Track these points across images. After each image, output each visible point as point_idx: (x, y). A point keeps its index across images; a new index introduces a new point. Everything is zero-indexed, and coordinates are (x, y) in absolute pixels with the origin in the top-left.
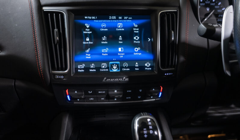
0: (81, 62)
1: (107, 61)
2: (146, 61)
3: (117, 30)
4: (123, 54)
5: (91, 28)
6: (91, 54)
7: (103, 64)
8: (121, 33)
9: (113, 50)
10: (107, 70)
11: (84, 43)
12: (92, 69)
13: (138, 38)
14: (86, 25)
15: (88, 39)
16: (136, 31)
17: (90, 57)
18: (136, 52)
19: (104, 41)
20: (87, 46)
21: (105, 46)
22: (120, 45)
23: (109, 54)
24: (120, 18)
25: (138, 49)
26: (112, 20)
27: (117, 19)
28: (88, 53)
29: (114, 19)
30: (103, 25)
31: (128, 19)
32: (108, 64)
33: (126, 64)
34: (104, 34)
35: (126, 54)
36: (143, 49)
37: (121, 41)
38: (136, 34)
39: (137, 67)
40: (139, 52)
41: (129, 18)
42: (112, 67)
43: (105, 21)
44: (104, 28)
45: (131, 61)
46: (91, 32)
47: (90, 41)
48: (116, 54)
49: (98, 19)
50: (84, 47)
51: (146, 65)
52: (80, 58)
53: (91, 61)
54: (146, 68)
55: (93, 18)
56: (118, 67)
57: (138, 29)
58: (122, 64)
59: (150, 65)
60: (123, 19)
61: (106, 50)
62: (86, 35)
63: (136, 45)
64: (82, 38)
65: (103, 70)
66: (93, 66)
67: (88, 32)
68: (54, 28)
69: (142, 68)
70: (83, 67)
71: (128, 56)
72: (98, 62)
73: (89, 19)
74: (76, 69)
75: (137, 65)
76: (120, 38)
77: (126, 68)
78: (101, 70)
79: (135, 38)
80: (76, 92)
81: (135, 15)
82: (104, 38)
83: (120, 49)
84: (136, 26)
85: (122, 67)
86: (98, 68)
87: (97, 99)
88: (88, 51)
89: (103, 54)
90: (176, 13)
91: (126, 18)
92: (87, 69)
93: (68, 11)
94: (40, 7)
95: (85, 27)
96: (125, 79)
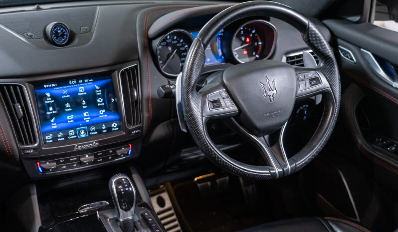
0: (48, 133)
1: (74, 128)
2: (112, 121)
3: (79, 94)
4: (90, 118)
5: (53, 97)
6: (57, 123)
7: (70, 131)
8: (84, 97)
9: (78, 116)
10: (76, 137)
11: (48, 113)
12: (61, 138)
13: (102, 100)
14: (47, 94)
15: (51, 109)
16: (99, 92)
17: (56, 127)
18: (101, 115)
19: (68, 108)
20: (52, 116)
21: (69, 113)
22: (85, 110)
23: (75, 120)
24: (81, 81)
25: (104, 111)
26: (73, 84)
27: (78, 83)
28: (54, 123)
29: (75, 84)
30: (64, 92)
31: (89, 82)
32: (75, 131)
33: (93, 129)
34: (66, 100)
35: (92, 118)
36: (108, 110)
37: (85, 105)
38: (99, 96)
39: (104, 130)
40: (104, 114)
41: (90, 80)
42: (79, 133)
43: (66, 87)
44: (66, 94)
45: (97, 124)
46: (53, 101)
47: (54, 109)
48: (82, 119)
49: (58, 86)
50: (49, 117)
51: (113, 126)
52: (47, 129)
53: (59, 130)
54: (113, 129)
55: (53, 85)
56: (85, 132)
57: (100, 91)
58: (89, 128)
59: (116, 125)
60: (84, 82)
61: (72, 117)
62: (49, 105)
63: (101, 107)
64: (45, 108)
65: (71, 138)
66: (60, 135)
67: (49, 101)
68: (14, 102)
69: (109, 130)
70: (51, 138)
71: (94, 120)
72: (65, 130)
73: (49, 87)
74: (45, 140)
75: (104, 127)
76: (84, 103)
77: (93, 132)
78: (69, 138)
79: (98, 100)
80: (48, 163)
81: (95, 77)
82: (68, 105)
83: (85, 114)
84: (98, 87)
85: (90, 132)
86: (66, 137)
87: (69, 167)
88: (53, 121)
89: (69, 122)
90: (136, 67)
91: (86, 81)
92: (55, 139)
93: (27, 83)
95: (47, 97)
96: (95, 144)
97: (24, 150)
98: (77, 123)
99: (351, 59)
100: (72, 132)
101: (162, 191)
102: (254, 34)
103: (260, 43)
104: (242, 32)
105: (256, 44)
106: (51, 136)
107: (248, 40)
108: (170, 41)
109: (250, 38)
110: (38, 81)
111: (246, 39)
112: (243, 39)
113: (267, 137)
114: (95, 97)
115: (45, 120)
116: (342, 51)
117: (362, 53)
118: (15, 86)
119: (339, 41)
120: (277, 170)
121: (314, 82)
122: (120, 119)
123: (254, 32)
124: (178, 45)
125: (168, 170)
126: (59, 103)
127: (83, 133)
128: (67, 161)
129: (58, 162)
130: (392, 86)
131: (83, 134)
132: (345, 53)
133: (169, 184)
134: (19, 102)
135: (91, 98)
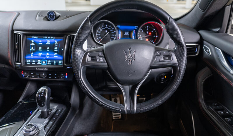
0: (28, 59)
1: (40, 59)
2: (60, 60)
3: (47, 44)
4: (49, 56)
5: (34, 43)
6: (34, 56)
7: (38, 61)
8: (48, 45)
9: (44, 54)
10: (40, 64)
11: (31, 50)
12: (34, 63)
13: (57, 48)
14: (32, 41)
15: (32, 48)
16: (56, 44)
17: (33, 57)
18: (55, 56)
19: (40, 49)
20: (32, 52)
21: (40, 52)
22: (48, 52)
23: (42, 56)
24: (49, 38)
25: (57, 54)
26: (45, 38)
27: (47, 38)
28: (32, 55)
29: (46, 38)
30: (40, 41)
31: (53, 39)
32: (41, 61)
33: (49, 61)
34: (40, 45)
35: (50, 56)
37: (48, 49)
38: (56, 46)
39: (55, 63)
40: (56, 55)
41: (53, 38)
42: (43, 62)
43: (41, 39)
44: (40, 43)
45: (52, 60)
46: (34, 45)
47: (34, 49)
48: (45, 56)
49: (38, 38)
50: (30, 52)
51: (59, 62)
52: (28, 57)
53: (33, 59)
54: (59, 64)
55: (36, 37)
56: (46, 62)
57: (57, 44)
58: (47, 61)
59: (61, 62)
60: (50, 38)
61: (41, 54)
62: (32, 46)
63: (56, 52)
64: (30, 47)
65: (38, 64)
66: (34, 61)
67: (33, 44)
69: (57, 64)
70: (29, 62)
72: (36, 60)
73: (34, 38)
74: (26, 62)
75: (55, 62)
76: (48, 48)
77: (49, 63)
78: (37, 63)
79: (55, 48)
80: (26, 73)
81: (56, 37)
82: (40, 48)
83: (47, 54)
84: (56, 42)
85: (48, 63)
86: (36, 63)
87: (36, 77)
89: (39, 56)
91: (52, 38)
92: (31, 63)
93: (24, 34)
94: (13, 30)
95: (32, 42)
96: (46, 69)
97: (16, 64)
99: (209, 53)
100: (39, 61)
101: (118, 97)
103: (157, 36)
104: (148, 29)
105: (154, 36)
107: (150, 34)
108: (107, 28)
110: (30, 33)
111: (149, 33)
112: (147, 33)
113: (131, 86)
114: (54, 46)
115: (28, 53)
116: (205, 47)
117: (215, 50)
118: (19, 35)
119: (205, 42)
121: (167, 58)
122: (63, 60)
123: (154, 30)
124: (111, 30)
126: (37, 46)
127: (44, 62)
128: (34, 74)
129: (31, 74)
130: (230, 72)
132: (206, 49)
134: (18, 42)
135: (52, 47)
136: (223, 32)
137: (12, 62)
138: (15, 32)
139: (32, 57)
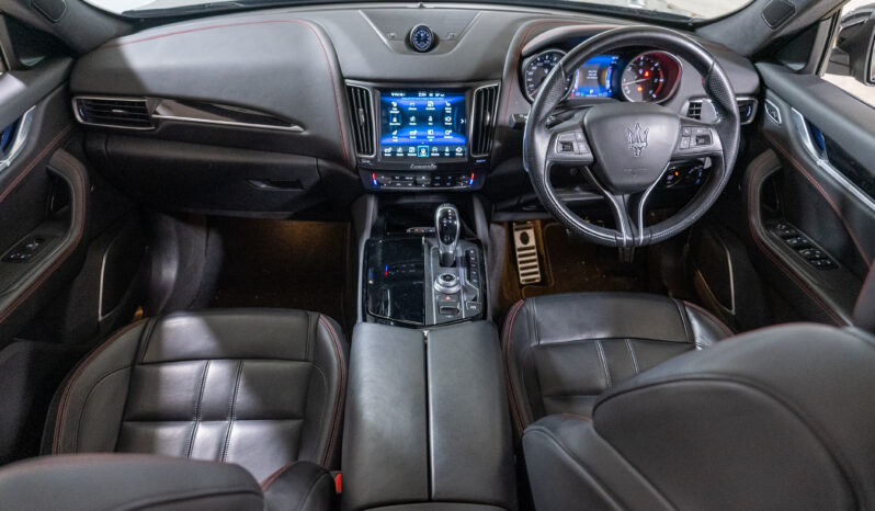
0: (388, 145)
1: (415, 145)
2: (457, 145)
3: (427, 109)
4: (433, 137)
5: (399, 107)
6: (399, 137)
8: (431, 113)
9: (422, 133)
10: (415, 155)
11: (391, 124)
12: (400, 153)
13: (450, 119)
14: (393, 103)
15: (395, 120)
16: (448, 110)
17: (397, 141)
19: (413, 122)
20: (394, 128)
21: (413, 128)
22: (431, 127)
23: (418, 137)
24: (431, 95)
25: (450, 131)
26: (422, 97)
27: (428, 96)
28: (395, 136)
29: (424, 97)
30: (411, 103)
31: (439, 97)
32: (416, 149)
33: (435, 149)
34: (412, 113)
35: (436, 137)
36: (454, 132)
37: (431, 122)
38: (448, 114)
39: (447, 153)
41: (441, 95)
42: (420, 151)
43: (414, 98)
44: (412, 107)
45: (441, 145)
46: (398, 112)
47: (398, 121)
48: (425, 137)
49: (407, 96)
50: (391, 128)
51: (457, 150)
52: (387, 141)
53: (398, 145)
54: (457, 154)
55: (401, 95)
56: (427, 151)
57: (450, 109)
58: (431, 148)
59: (461, 150)
60: (434, 96)
61: (415, 132)
62: (393, 115)
63: (448, 127)
64: (388, 118)
65: (410, 155)
66: (400, 150)
67: (395, 111)
68: (358, 107)
69: (452, 153)
71: (439, 140)
72: (406, 146)
73: (396, 97)
74: (383, 153)
75: (447, 150)
76: (430, 119)
77: (435, 152)
78: (408, 155)
79: (446, 119)
80: (383, 177)
81: (448, 92)
82: (413, 119)
83: (430, 132)
84: (449, 105)
85: (431, 152)
86: (405, 153)
87: (405, 185)
88: (395, 133)
89: (411, 137)
90: (497, 87)
91: (437, 95)
92: (394, 153)
93: (374, 88)
94: (342, 79)
95: (392, 106)
96: (433, 166)
97: (361, 158)
98: (419, 140)
99: (777, 119)
100: (412, 149)
101: (529, 228)
102: (656, 68)
103: (661, 80)
104: (642, 63)
105: (656, 81)
106: (390, 150)
107: (647, 74)
108: (548, 62)
109: (650, 72)
110: (387, 86)
111: (644, 73)
112: (641, 72)
113: (626, 196)
114: (444, 114)
115: (387, 131)
116: (769, 106)
117: (792, 114)
118: (362, 90)
119: (769, 93)
120: (626, 237)
121: (701, 141)
122: (466, 144)
123: (656, 65)
125: (525, 209)
126: (404, 115)
127: (423, 151)
128: (402, 179)
129: (393, 178)
130: (815, 163)
131: (423, 154)
132: (772, 110)
133: (538, 222)
134: (363, 107)
135: (439, 116)
136: (810, 72)
137: (350, 153)
138: (349, 82)
139: (395, 140)
